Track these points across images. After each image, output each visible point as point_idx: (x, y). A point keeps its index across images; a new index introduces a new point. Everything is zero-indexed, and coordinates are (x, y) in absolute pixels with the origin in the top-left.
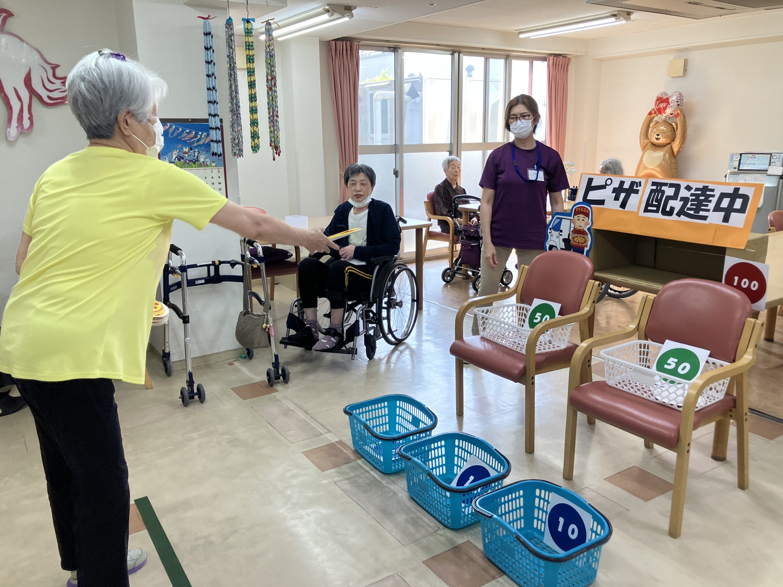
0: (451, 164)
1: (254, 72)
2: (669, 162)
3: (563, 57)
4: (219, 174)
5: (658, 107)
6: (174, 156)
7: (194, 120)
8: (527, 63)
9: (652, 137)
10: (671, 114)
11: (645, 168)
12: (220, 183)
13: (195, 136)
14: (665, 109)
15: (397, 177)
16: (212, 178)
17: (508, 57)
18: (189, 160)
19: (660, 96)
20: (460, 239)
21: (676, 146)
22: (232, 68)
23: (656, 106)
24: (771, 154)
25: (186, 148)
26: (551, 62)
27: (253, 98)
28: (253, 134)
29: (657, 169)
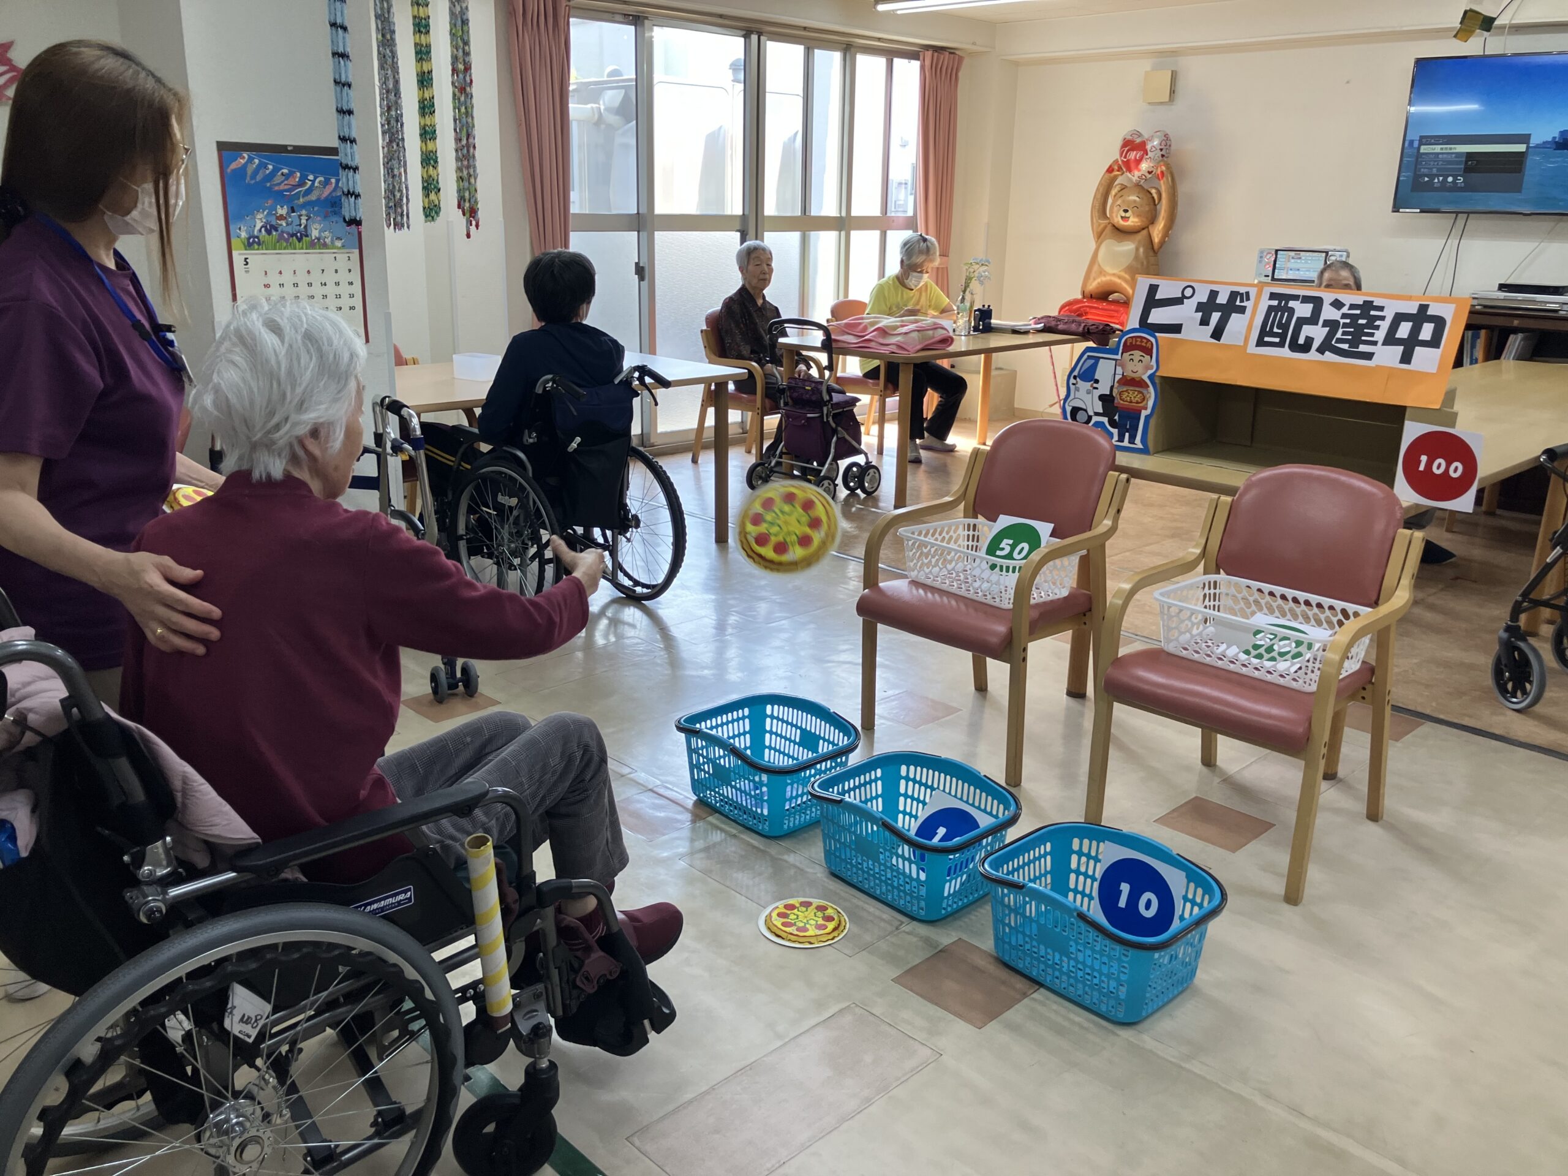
0: (753, 256)
1: (429, 52)
2: (1145, 263)
3: (950, 53)
4: (350, 265)
5: (1125, 157)
6: (259, 225)
7: (298, 149)
8: (881, 62)
9: (1114, 215)
10: (1150, 173)
11: (1102, 272)
12: (351, 283)
13: (301, 184)
14: (1138, 162)
15: (642, 278)
16: (336, 271)
17: (849, 48)
18: (288, 234)
19: (1129, 138)
20: (782, 405)
21: (1157, 232)
22: (387, 41)
23: (1121, 155)
24: (1327, 253)
25: (282, 207)
26: (928, 63)
27: (426, 108)
28: (426, 181)
29: (1123, 274)
